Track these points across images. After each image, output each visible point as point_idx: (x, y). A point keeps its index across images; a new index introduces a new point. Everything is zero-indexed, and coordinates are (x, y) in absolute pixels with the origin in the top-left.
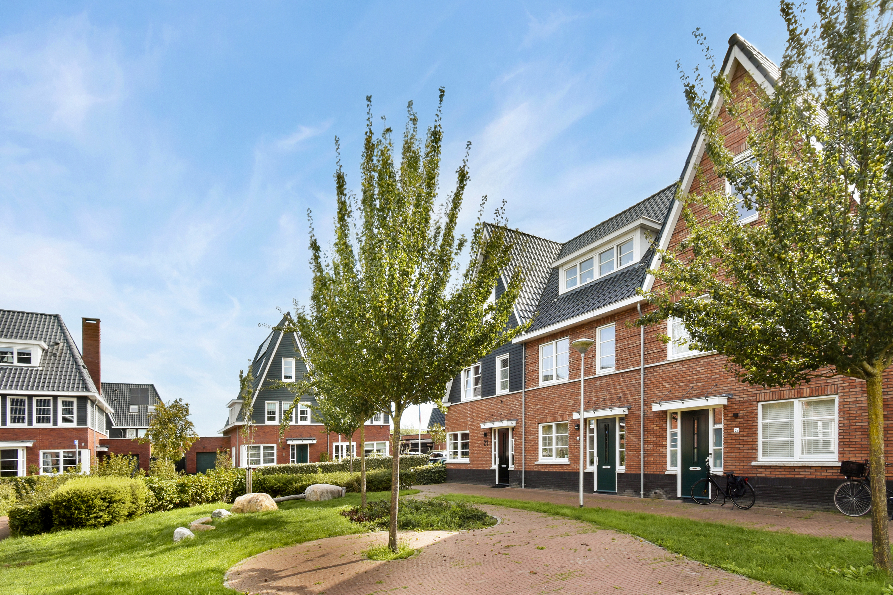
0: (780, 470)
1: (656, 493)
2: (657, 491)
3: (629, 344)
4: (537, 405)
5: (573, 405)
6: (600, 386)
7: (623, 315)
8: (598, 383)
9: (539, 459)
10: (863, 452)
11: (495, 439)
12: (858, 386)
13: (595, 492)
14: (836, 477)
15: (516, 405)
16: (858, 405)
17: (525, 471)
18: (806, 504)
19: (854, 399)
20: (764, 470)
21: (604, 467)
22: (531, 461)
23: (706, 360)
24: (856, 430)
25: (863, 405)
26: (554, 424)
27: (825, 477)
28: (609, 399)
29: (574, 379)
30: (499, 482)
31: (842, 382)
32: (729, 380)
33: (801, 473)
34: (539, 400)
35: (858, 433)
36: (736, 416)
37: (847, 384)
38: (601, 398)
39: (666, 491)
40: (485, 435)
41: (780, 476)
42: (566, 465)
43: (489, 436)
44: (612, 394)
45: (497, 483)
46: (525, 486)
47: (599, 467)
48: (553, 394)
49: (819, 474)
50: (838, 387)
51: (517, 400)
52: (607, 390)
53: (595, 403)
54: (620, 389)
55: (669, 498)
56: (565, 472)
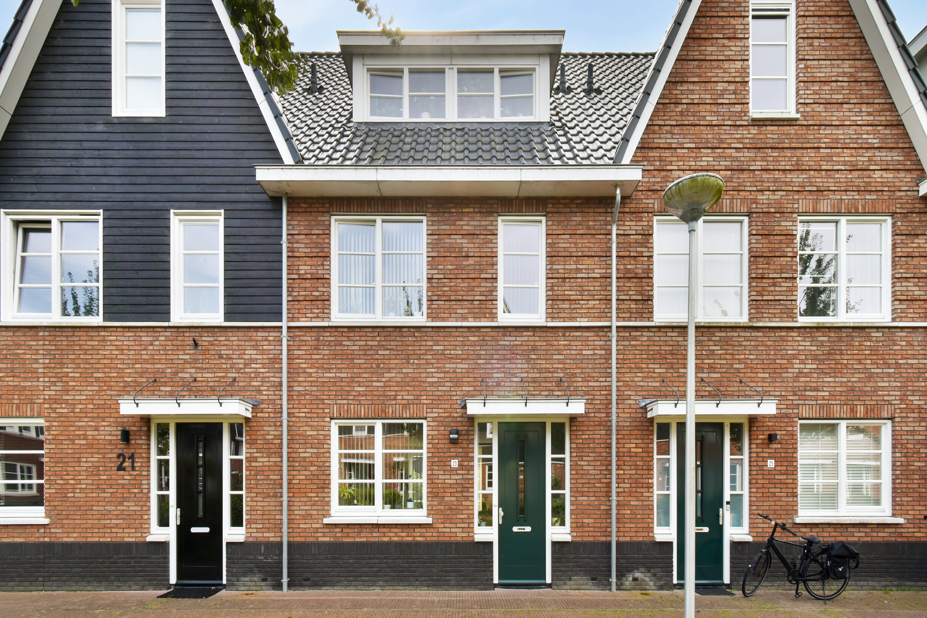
0: (829, 530)
1: (635, 579)
2: (637, 575)
3: (578, 270)
4: (329, 370)
5: (440, 383)
6: (512, 349)
7: (566, 205)
8: (507, 341)
9: (333, 512)
10: (922, 503)
11: (163, 451)
12: (916, 411)
13: (496, 586)
14: (893, 539)
15: (253, 361)
16: (916, 437)
17: (290, 544)
18: (860, 581)
19: (912, 429)
20: (808, 530)
21: (515, 529)
22: (307, 517)
23: (723, 334)
24: (914, 472)
25: (920, 437)
26: (378, 425)
27: (881, 539)
28: (534, 380)
29: (443, 319)
30: (180, 576)
31: (899, 402)
32: (760, 375)
33: (856, 534)
34: (335, 356)
35: (917, 477)
36: (771, 438)
37: (904, 406)
38: (514, 375)
39: (654, 575)
40: (126, 436)
41: (829, 539)
42: (420, 525)
43: (138, 441)
44: (540, 371)
45: (173, 579)
46: (290, 585)
47: (504, 530)
48: (381, 346)
49: (875, 534)
50: (895, 409)
51: (255, 347)
52: (528, 360)
53: (498, 385)
54: (560, 362)
55: (661, 588)
56: (418, 544)
